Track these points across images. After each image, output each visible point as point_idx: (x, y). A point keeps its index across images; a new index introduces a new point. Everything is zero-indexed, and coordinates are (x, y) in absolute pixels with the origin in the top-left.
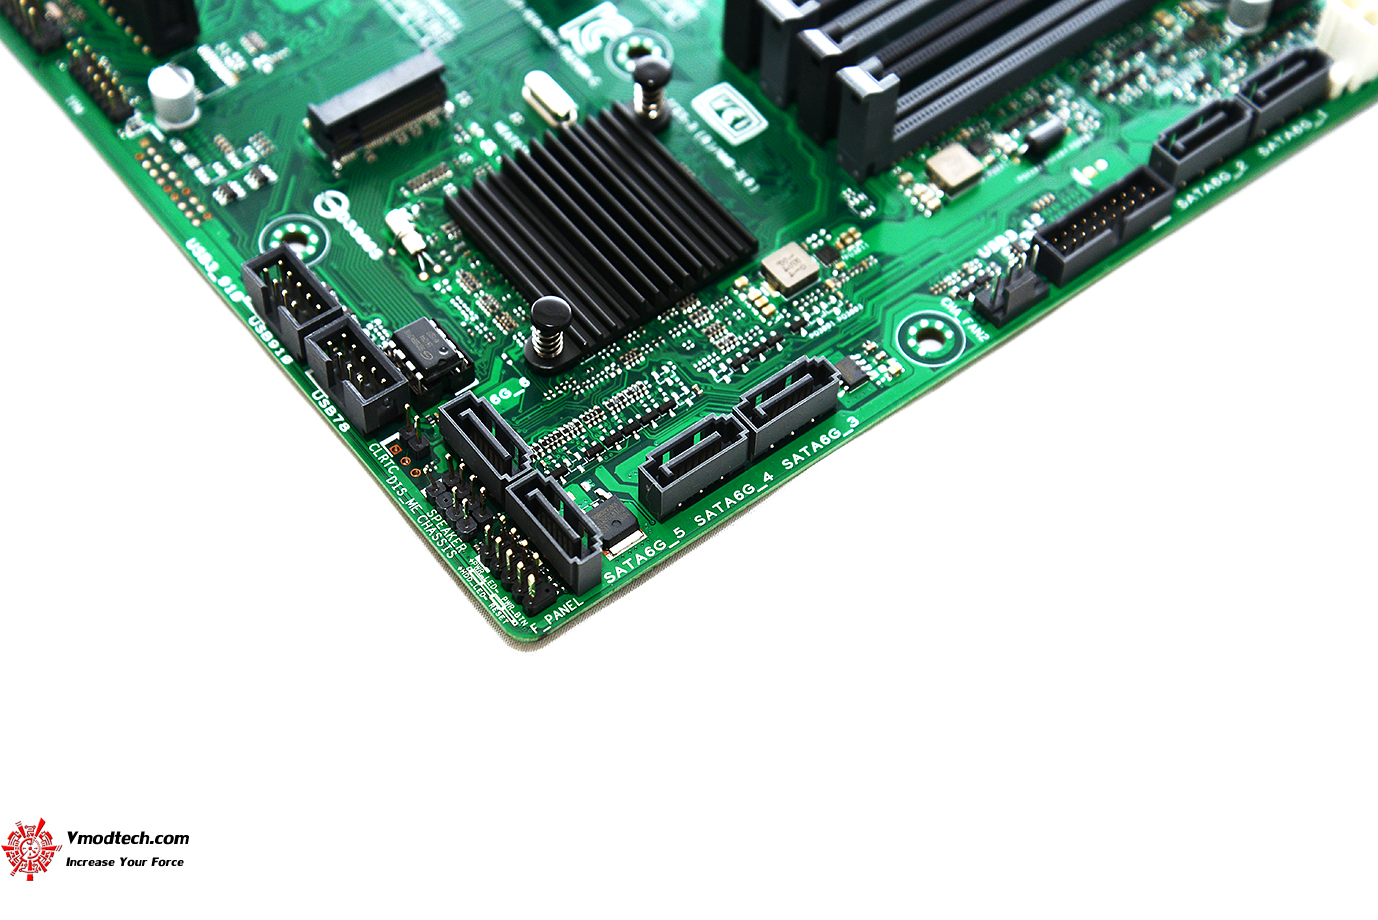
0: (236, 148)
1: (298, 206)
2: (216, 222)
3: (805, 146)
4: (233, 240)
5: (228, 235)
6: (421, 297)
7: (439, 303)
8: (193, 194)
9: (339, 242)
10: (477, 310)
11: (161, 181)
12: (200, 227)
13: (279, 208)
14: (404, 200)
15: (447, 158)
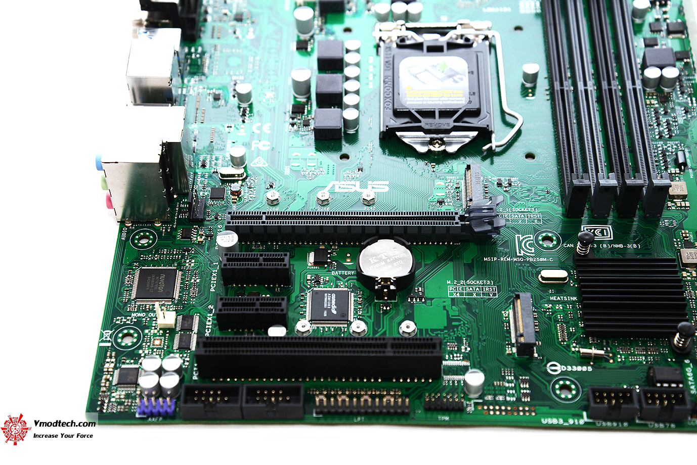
0: (504, 380)
1: (548, 378)
2: (537, 407)
3: (629, 222)
4: (551, 407)
5: (548, 408)
6: (621, 368)
7: (628, 364)
8: (518, 407)
9: (576, 377)
10: (642, 355)
11: (504, 413)
12: (536, 414)
13: (546, 385)
14: (568, 346)
15: (556, 321)
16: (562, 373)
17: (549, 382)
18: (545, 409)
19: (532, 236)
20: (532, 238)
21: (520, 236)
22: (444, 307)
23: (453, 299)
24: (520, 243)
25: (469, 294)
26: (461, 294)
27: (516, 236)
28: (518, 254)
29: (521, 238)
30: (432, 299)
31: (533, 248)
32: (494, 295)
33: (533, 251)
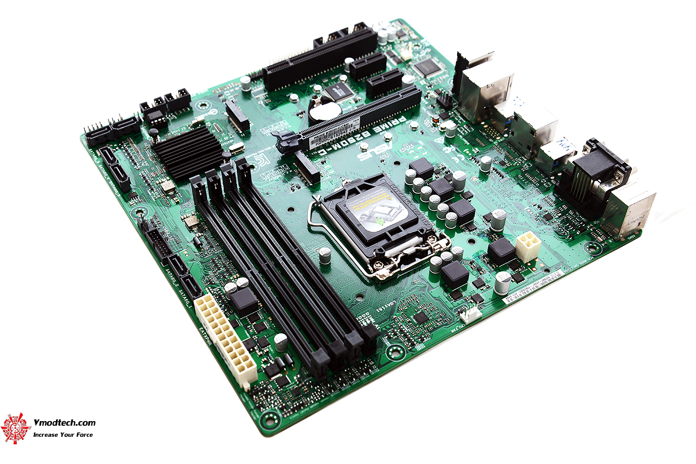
14: (212, 124)
15: (224, 131)
16: (209, 111)
17: (213, 105)
18: (208, 95)
19: (262, 166)
20: (261, 165)
21: (268, 164)
22: (284, 115)
23: (282, 120)
24: (265, 160)
25: (276, 125)
26: (279, 124)
27: (270, 163)
28: (263, 154)
29: (266, 162)
30: (292, 115)
31: (257, 160)
32: (263, 130)
33: (256, 159)
